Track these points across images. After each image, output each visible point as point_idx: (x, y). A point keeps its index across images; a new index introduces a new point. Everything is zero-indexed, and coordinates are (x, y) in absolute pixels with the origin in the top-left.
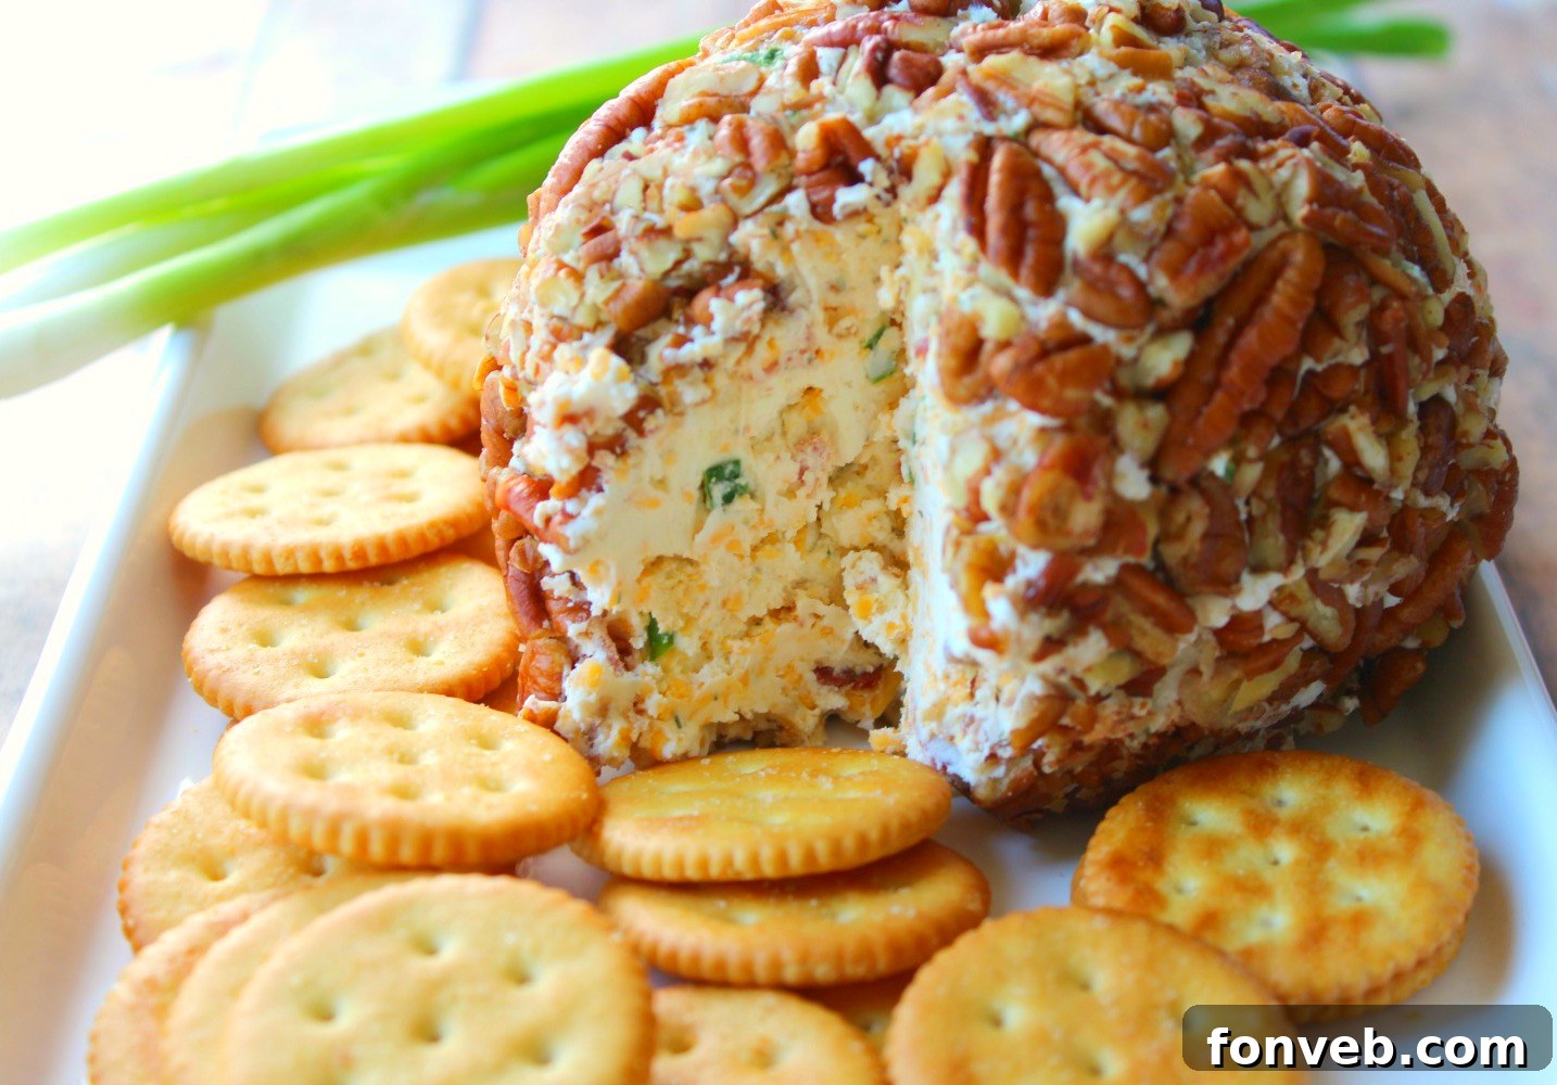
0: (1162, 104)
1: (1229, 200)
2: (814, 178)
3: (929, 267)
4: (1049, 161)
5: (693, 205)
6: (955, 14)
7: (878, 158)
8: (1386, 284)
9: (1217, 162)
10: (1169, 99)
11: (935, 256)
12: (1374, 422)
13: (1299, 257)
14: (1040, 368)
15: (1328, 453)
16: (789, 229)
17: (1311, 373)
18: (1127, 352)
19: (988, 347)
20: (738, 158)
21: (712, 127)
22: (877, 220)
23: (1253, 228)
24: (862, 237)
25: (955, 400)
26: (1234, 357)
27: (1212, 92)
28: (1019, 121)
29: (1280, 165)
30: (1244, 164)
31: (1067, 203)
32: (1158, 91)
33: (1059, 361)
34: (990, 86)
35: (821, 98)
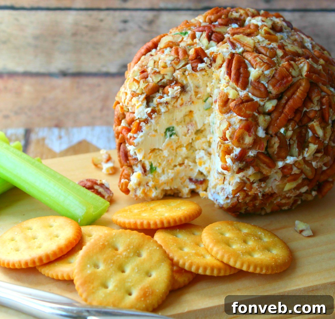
0: (274, 47)
1: (288, 70)
2: (193, 61)
3: (218, 82)
4: (247, 59)
5: (165, 67)
6: (228, 25)
7: (208, 57)
8: (325, 92)
9: (286, 62)
10: (276, 47)
11: (220, 80)
12: (320, 124)
13: (304, 84)
14: (241, 106)
15: (309, 130)
16: (187, 73)
17: (306, 111)
18: (262, 103)
19: (230, 100)
20: (176, 56)
21: (171, 49)
22: (207, 72)
23: (293, 77)
24: (204, 75)
25: (222, 113)
26: (287, 106)
27: (287, 46)
28: (241, 50)
29: (301, 63)
30: (292, 62)
31: (250, 69)
32: (274, 45)
33: (246, 104)
34: (235, 42)
35: (196, 43)
